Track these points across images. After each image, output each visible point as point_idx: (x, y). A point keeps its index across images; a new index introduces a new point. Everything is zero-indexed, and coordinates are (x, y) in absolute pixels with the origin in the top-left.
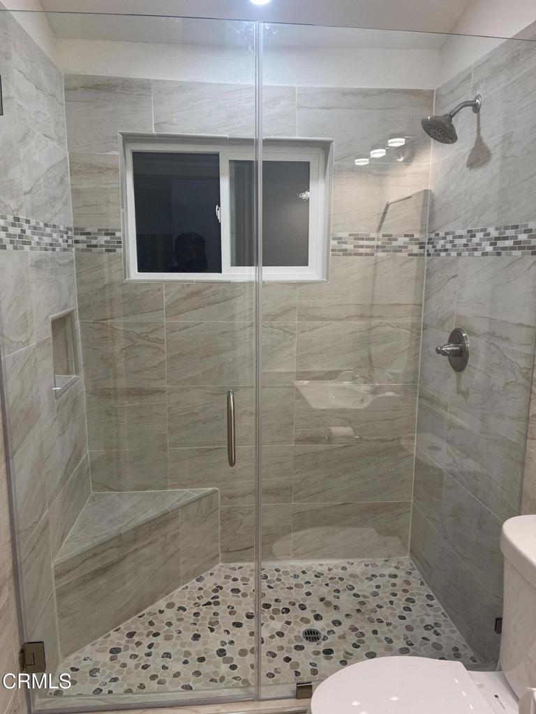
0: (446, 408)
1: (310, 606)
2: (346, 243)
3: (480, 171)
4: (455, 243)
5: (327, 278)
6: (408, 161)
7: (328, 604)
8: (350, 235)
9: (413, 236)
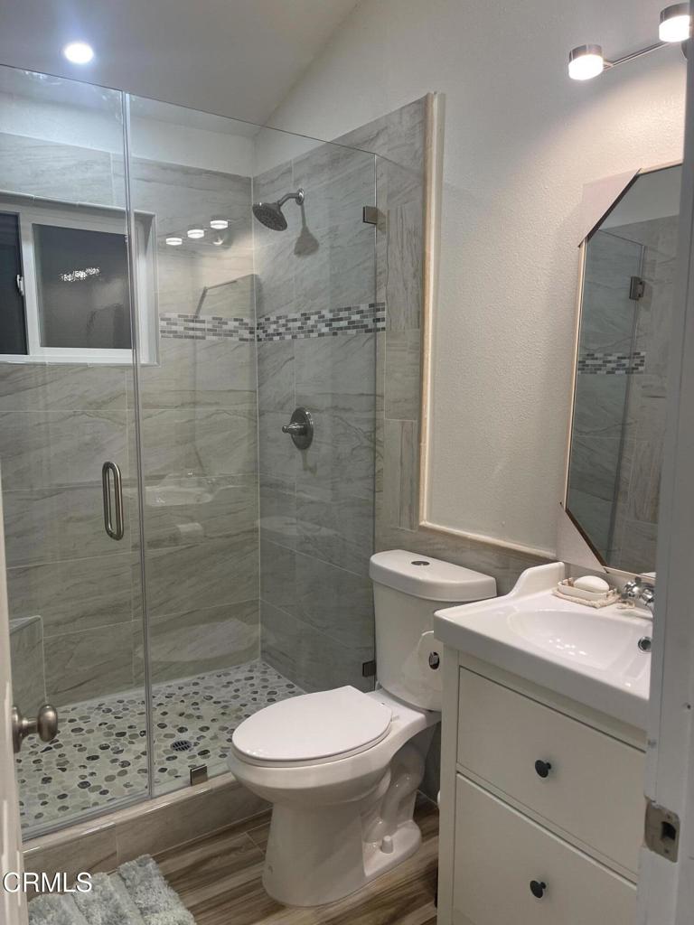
0: (292, 489)
1: (171, 723)
2: (176, 324)
3: (309, 259)
4: (289, 326)
5: (158, 361)
6: (228, 244)
7: (190, 716)
8: (179, 316)
9: (242, 320)
